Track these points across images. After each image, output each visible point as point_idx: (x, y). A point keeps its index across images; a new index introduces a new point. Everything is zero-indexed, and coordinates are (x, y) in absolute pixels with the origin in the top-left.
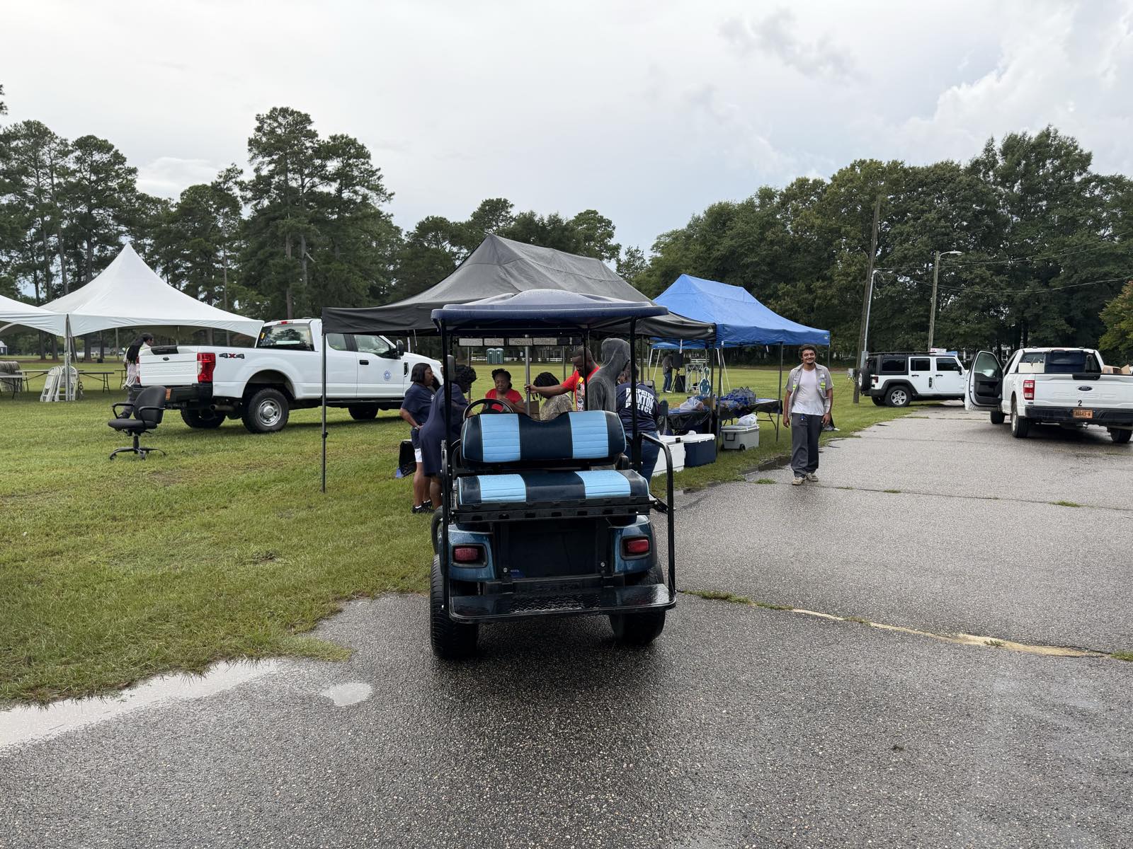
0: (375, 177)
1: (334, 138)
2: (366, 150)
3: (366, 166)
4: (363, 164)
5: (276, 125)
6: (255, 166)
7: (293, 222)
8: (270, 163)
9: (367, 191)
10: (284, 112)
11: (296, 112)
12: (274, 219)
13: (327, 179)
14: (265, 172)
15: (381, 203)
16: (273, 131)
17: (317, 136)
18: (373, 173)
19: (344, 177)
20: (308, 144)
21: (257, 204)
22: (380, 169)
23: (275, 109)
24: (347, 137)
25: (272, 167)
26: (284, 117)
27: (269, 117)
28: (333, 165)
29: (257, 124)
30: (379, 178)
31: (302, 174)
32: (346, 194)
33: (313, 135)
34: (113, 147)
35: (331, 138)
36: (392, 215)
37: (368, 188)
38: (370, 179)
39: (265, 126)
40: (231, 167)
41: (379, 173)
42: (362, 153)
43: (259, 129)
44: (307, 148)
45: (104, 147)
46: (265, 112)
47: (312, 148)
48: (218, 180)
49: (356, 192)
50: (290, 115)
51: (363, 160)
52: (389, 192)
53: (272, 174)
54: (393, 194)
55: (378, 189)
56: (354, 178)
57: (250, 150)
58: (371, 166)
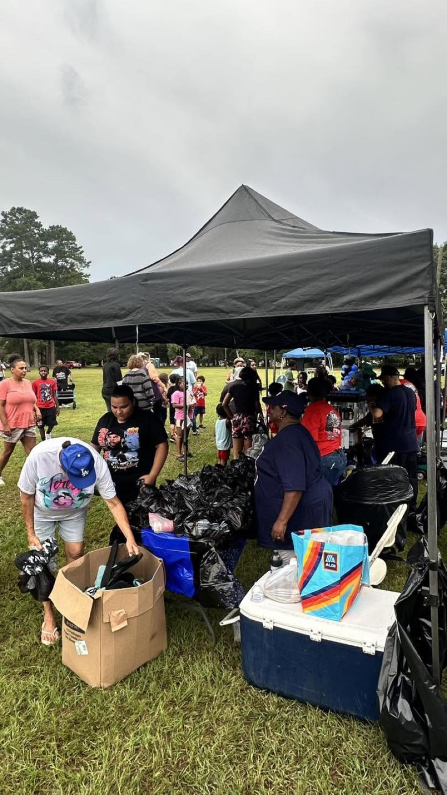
0: (79, 252)
1: (52, 228)
2: (73, 235)
3: (73, 245)
4: (71, 244)
5: (14, 218)
6: (1, 245)
7: (26, 279)
8: (11, 243)
9: (73, 261)
10: (20, 210)
11: (28, 210)
12: (15, 278)
13: (48, 253)
14: (8, 249)
15: (82, 268)
16: (12, 222)
17: (41, 226)
18: (78, 249)
19: (59, 253)
20: (36, 231)
21: (3, 269)
22: (81, 247)
23: (14, 208)
24: (61, 226)
25: (12, 245)
26: (20, 214)
27: (10, 214)
28: (51, 245)
29: (3, 218)
30: (81, 253)
31: (32, 250)
32: (60, 263)
33: (38, 225)
35: (50, 227)
36: (89, 275)
37: (74, 259)
38: (76, 253)
39: (8, 219)
41: (81, 250)
42: (70, 237)
43: (3, 221)
44: (35, 234)
46: (7, 210)
47: (38, 234)
49: (66, 262)
50: (24, 212)
51: (71, 241)
52: (87, 261)
53: (13, 250)
54: (90, 262)
55: (81, 260)
56: (65, 252)
58: (76, 245)
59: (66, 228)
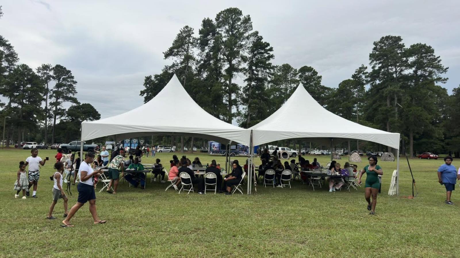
0: (437, 61)
1: (411, 46)
2: (432, 49)
3: (431, 57)
4: (430, 56)
5: (383, 45)
6: (373, 65)
7: (391, 88)
8: (380, 63)
9: (431, 69)
10: (388, 38)
11: (394, 37)
12: (381, 89)
13: (410, 66)
14: (377, 68)
15: (440, 74)
17: (404, 46)
18: (436, 59)
19: (419, 65)
20: (399, 52)
21: (372, 83)
22: (439, 57)
23: (383, 38)
24: (420, 44)
25: (380, 65)
26: (387, 40)
27: (380, 42)
28: (411, 59)
29: (374, 46)
30: (439, 62)
31: (395, 66)
32: (419, 73)
33: (402, 47)
34: (313, 69)
36: (448, 79)
37: (432, 68)
38: (434, 63)
39: (378, 47)
40: (362, 66)
41: (439, 59)
42: (429, 50)
43: (375, 49)
44: (398, 54)
45: (310, 69)
46: (378, 40)
47: (401, 53)
48: (356, 74)
49: (425, 71)
50: (390, 39)
51: (429, 54)
52: (445, 68)
53: (380, 68)
54: (448, 68)
55: (439, 68)
56: (424, 64)
57: (370, 59)
58: (434, 56)
59: (425, 44)
